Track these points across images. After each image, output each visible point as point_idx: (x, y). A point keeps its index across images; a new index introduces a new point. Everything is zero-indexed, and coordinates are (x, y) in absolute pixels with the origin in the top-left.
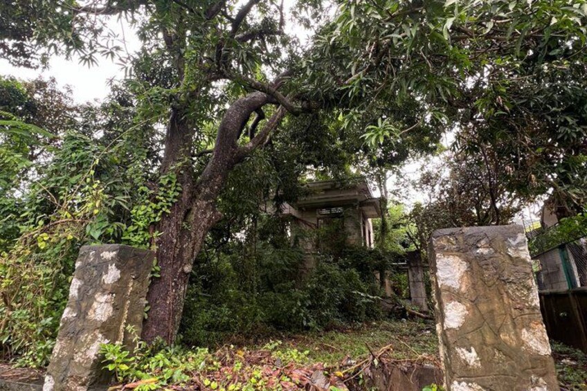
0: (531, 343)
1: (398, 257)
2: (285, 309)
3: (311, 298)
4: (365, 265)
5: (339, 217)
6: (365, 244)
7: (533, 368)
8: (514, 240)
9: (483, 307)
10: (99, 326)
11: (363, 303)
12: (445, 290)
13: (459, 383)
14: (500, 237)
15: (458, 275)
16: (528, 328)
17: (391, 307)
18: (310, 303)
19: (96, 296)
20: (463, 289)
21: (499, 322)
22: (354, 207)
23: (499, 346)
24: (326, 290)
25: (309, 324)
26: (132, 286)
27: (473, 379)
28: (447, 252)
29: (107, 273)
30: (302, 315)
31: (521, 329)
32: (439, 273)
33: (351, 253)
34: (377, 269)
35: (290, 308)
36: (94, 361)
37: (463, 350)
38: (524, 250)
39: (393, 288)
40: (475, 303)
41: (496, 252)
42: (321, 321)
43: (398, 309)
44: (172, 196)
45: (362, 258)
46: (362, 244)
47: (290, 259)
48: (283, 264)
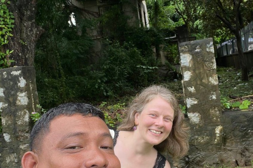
0: (212, 82)
1: (169, 33)
2: (89, 86)
3: (106, 76)
4: (143, 43)
6: (142, 25)
7: (212, 89)
8: (209, 45)
9: (197, 72)
10: (26, 107)
11: (145, 73)
12: (184, 67)
13: (188, 99)
14: (204, 44)
15: (188, 61)
16: (211, 76)
17: (165, 72)
18: (106, 79)
19: (18, 94)
20: (190, 66)
21: (202, 76)
23: (202, 84)
24: (117, 68)
25: (108, 94)
26: (31, 86)
27: (193, 97)
28: (184, 52)
29: (19, 82)
30: (102, 88)
31: (209, 77)
32: (182, 61)
34: (153, 44)
35: (93, 85)
36: (29, 122)
37: (190, 88)
38: (212, 48)
39: (167, 58)
40: (194, 71)
41: (202, 50)
42: (116, 91)
43: (171, 73)
44: (10, 23)
45: (141, 37)
46: (139, 25)
47: (83, 48)
48: (78, 52)
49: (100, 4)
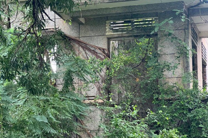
4: (194, 124)
5: (149, 36)
6: (196, 85)
22: (177, 18)
33: (169, 102)
45: (190, 110)
46: (189, 85)
47: (58, 113)
48: (46, 121)
49: (113, 33)
